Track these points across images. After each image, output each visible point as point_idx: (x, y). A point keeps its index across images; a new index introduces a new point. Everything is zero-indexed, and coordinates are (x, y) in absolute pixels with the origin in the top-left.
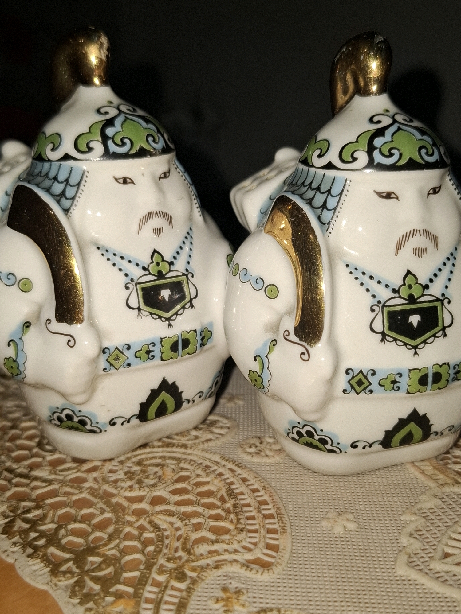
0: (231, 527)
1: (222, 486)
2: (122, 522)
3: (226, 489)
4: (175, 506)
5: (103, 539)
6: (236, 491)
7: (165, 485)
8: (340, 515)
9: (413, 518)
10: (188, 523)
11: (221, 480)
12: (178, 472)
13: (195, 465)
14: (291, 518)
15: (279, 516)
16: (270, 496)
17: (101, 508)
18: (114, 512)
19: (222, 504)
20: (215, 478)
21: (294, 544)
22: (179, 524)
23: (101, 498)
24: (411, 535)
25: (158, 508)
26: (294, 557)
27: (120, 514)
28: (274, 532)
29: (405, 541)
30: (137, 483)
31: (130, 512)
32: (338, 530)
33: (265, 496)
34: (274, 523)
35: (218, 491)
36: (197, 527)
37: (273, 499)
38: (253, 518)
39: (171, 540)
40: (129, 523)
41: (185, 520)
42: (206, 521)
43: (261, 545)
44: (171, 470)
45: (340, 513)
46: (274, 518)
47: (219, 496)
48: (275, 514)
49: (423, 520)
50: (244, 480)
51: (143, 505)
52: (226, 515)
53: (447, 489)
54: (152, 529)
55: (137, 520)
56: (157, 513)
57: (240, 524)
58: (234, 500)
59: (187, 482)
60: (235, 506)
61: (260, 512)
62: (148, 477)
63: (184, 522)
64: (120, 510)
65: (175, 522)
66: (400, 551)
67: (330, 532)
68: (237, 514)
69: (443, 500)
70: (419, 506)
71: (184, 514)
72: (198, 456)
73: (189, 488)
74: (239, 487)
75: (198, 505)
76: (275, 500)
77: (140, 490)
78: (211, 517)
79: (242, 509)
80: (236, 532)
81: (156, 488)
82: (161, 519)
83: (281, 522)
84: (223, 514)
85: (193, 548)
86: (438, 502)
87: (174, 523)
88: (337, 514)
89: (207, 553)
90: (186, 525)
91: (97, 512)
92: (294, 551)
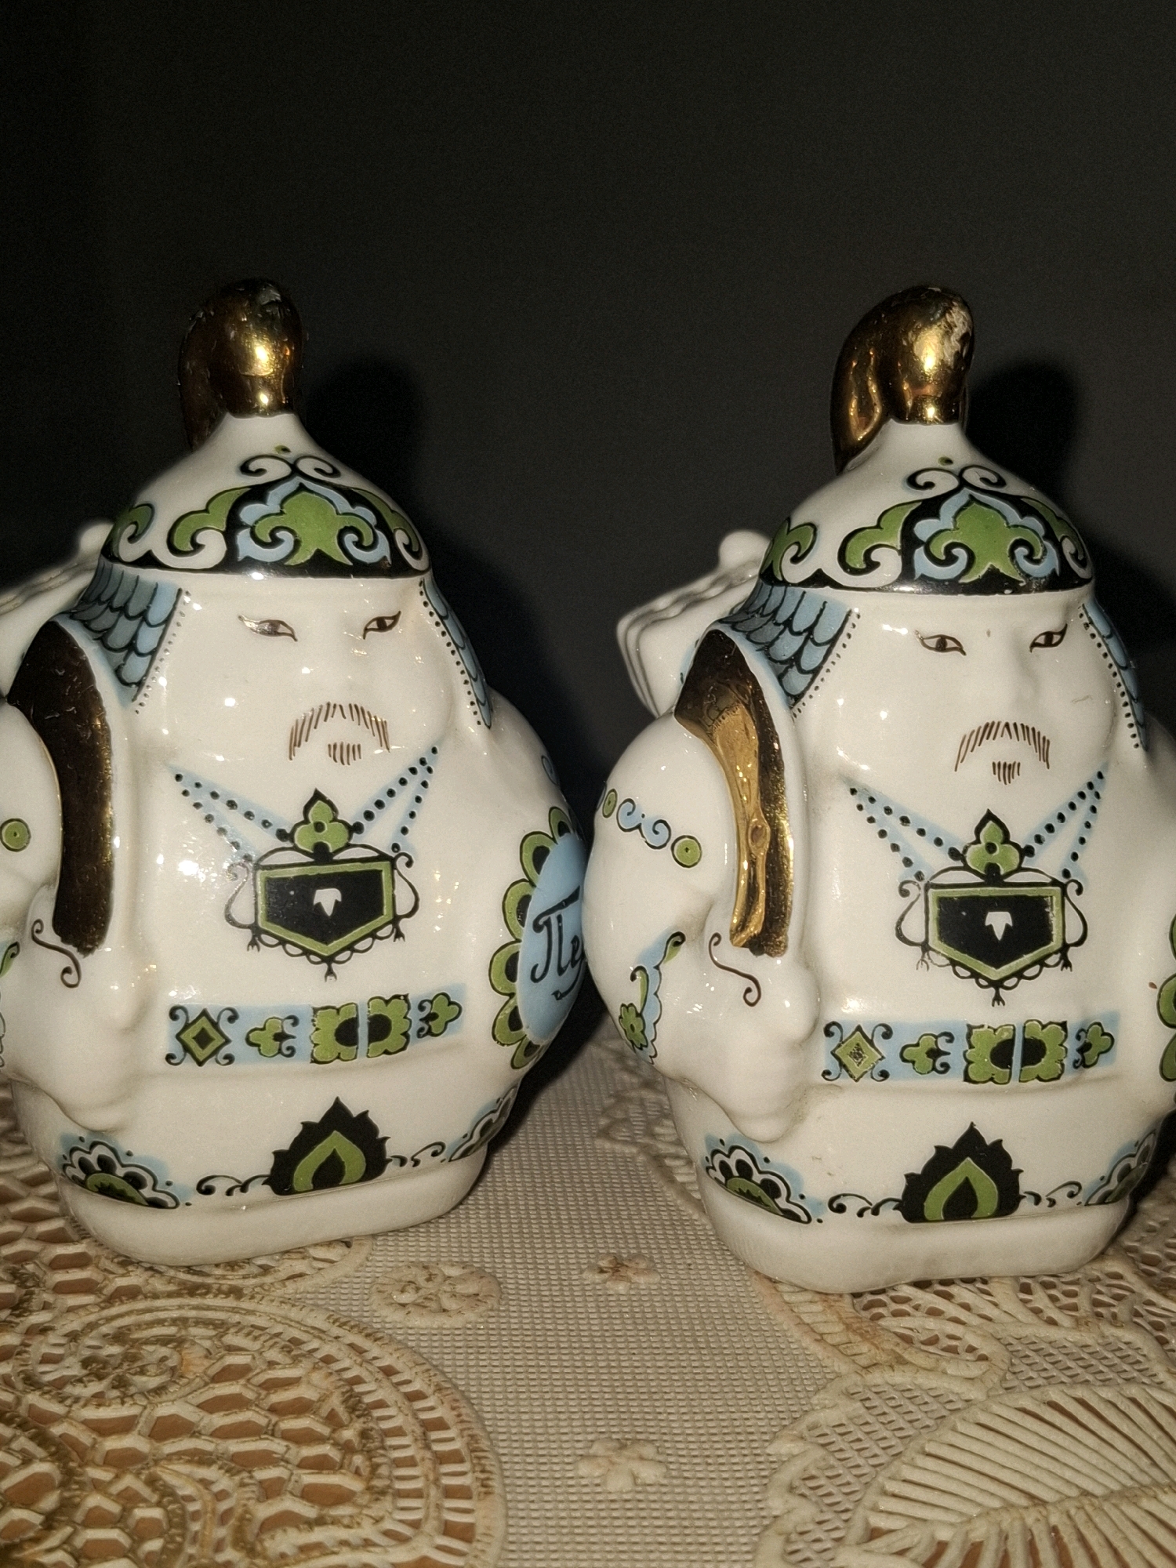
0: (355, 1485)
1: (331, 1388)
2: (77, 1483)
3: (343, 1393)
4: (214, 1440)
5: (31, 1526)
6: (367, 1399)
7: (187, 1389)
8: (623, 1447)
9: (795, 1448)
10: (247, 1481)
11: (331, 1374)
12: (222, 1357)
13: (263, 1338)
14: (504, 1459)
15: (473, 1455)
16: (453, 1409)
17: (23, 1451)
18: (59, 1460)
19: (334, 1431)
20: (315, 1368)
21: (511, 1522)
22: (224, 1482)
23: (23, 1426)
24: (791, 1489)
25: (169, 1447)
26: (513, 1551)
27: (72, 1464)
28: (462, 1493)
29: (776, 1504)
30: (114, 1387)
31: (99, 1458)
32: (619, 1483)
33: (440, 1408)
34: (463, 1474)
35: (323, 1399)
36: (270, 1490)
37: (459, 1415)
38: (411, 1462)
39: (205, 1522)
40: (98, 1486)
41: (239, 1472)
42: (292, 1474)
43: (429, 1526)
44: (204, 1353)
45: (624, 1441)
46: (462, 1461)
47: (324, 1412)
48: (464, 1452)
49: (821, 1452)
50: (389, 1372)
51: (131, 1441)
52: (343, 1458)
53: (876, 1377)
54: (155, 1498)
55: (117, 1477)
56: (169, 1458)
57: (380, 1477)
58: (362, 1420)
59: (242, 1381)
60: (364, 1434)
61: (427, 1447)
62: (142, 1371)
63: (237, 1478)
64: (74, 1455)
65: (213, 1479)
66: (766, 1527)
67: (599, 1489)
68: (369, 1454)
69: (868, 1404)
70: (810, 1419)
71: (236, 1457)
72: (272, 1318)
73: (250, 1395)
74: (373, 1390)
75: (273, 1435)
76: (464, 1418)
77: (123, 1403)
78: (305, 1464)
79: (382, 1441)
80: (367, 1497)
81: (164, 1397)
82: (178, 1474)
83: (478, 1468)
84: (335, 1454)
85: (261, 1541)
86: (857, 1407)
87: (213, 1483)
88: (616, 1444)
89: (295, 1551)
90: (242, 1485)
91: (13, 1461)
92: (511, 1539)
